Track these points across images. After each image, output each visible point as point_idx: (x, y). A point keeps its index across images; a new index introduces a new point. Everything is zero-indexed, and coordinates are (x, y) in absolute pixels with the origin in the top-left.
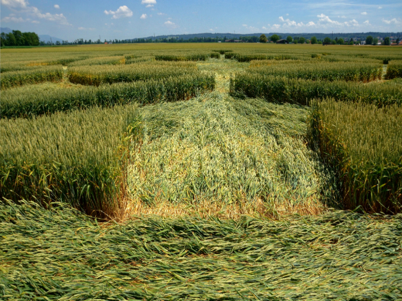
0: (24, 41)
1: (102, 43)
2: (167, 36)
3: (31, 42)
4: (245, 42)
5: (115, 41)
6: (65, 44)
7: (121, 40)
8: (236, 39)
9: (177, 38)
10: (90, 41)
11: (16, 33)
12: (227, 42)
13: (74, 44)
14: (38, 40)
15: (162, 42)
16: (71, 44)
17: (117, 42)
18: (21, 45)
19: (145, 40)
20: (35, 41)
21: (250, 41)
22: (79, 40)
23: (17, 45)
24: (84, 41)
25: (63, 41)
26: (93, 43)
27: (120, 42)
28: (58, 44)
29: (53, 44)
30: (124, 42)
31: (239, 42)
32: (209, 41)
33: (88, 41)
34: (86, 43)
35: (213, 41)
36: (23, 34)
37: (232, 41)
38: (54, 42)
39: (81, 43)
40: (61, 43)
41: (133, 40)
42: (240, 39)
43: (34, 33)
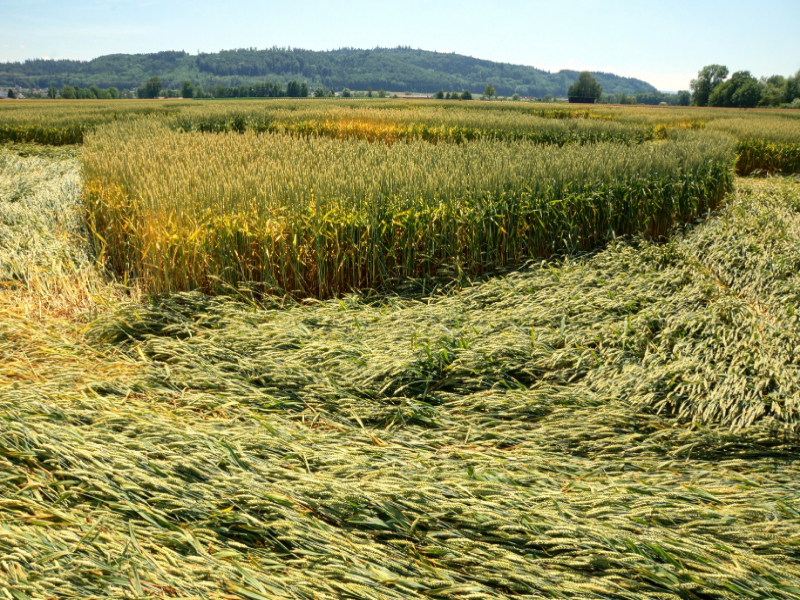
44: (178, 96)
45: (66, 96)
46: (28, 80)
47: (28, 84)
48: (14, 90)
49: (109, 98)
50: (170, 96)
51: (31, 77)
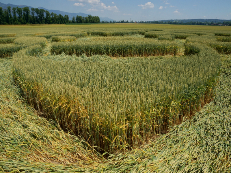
0: (92, 21)
1: (134, 23)
2: (173, 20)
3: (95, 21)
5: (141, 22)
6: (114, 22)
7: (145, 22)
8: (221, 23)
9: (179, 22)
10: (127, 21)
11: (90, 17)
12: (213, 25)
13: (119, 23)
14: (99, 20)
15: (169, 23)
16: (117, 22)
17: (142, 22)
18: (91, 23)
19: (159, 22)
20: (98, 21)
22: (122, 21)
23: (89, 23)
24: (124, 21)
25: (113, 21)
26: (129, 23)
27: (144, 23)
28: (111, 22)
29: (109, 22)
30: (146, 23)
32: (200, 24)
33: (126, 21)
34: (125, 22)
36: (93, 17)
37: (217, 25)
38: (109, 21)
39: (122, 22)
40: (112, 22)
41: (151, 22)
43: (98, 17)
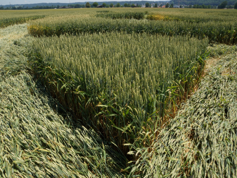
4: (73, 8)
8: (66, 6)
21: (75, 7)
31: (69, 8)
35: (50, 8)
37: (64, 8)
42: (68, 6)
44: (233, 8)
45: (194, 7)
46: (187, 3)
47: (187, 4)
48: (182, 5)
49: (207, 8)
50: (230, 8)
51: (188, 2)
